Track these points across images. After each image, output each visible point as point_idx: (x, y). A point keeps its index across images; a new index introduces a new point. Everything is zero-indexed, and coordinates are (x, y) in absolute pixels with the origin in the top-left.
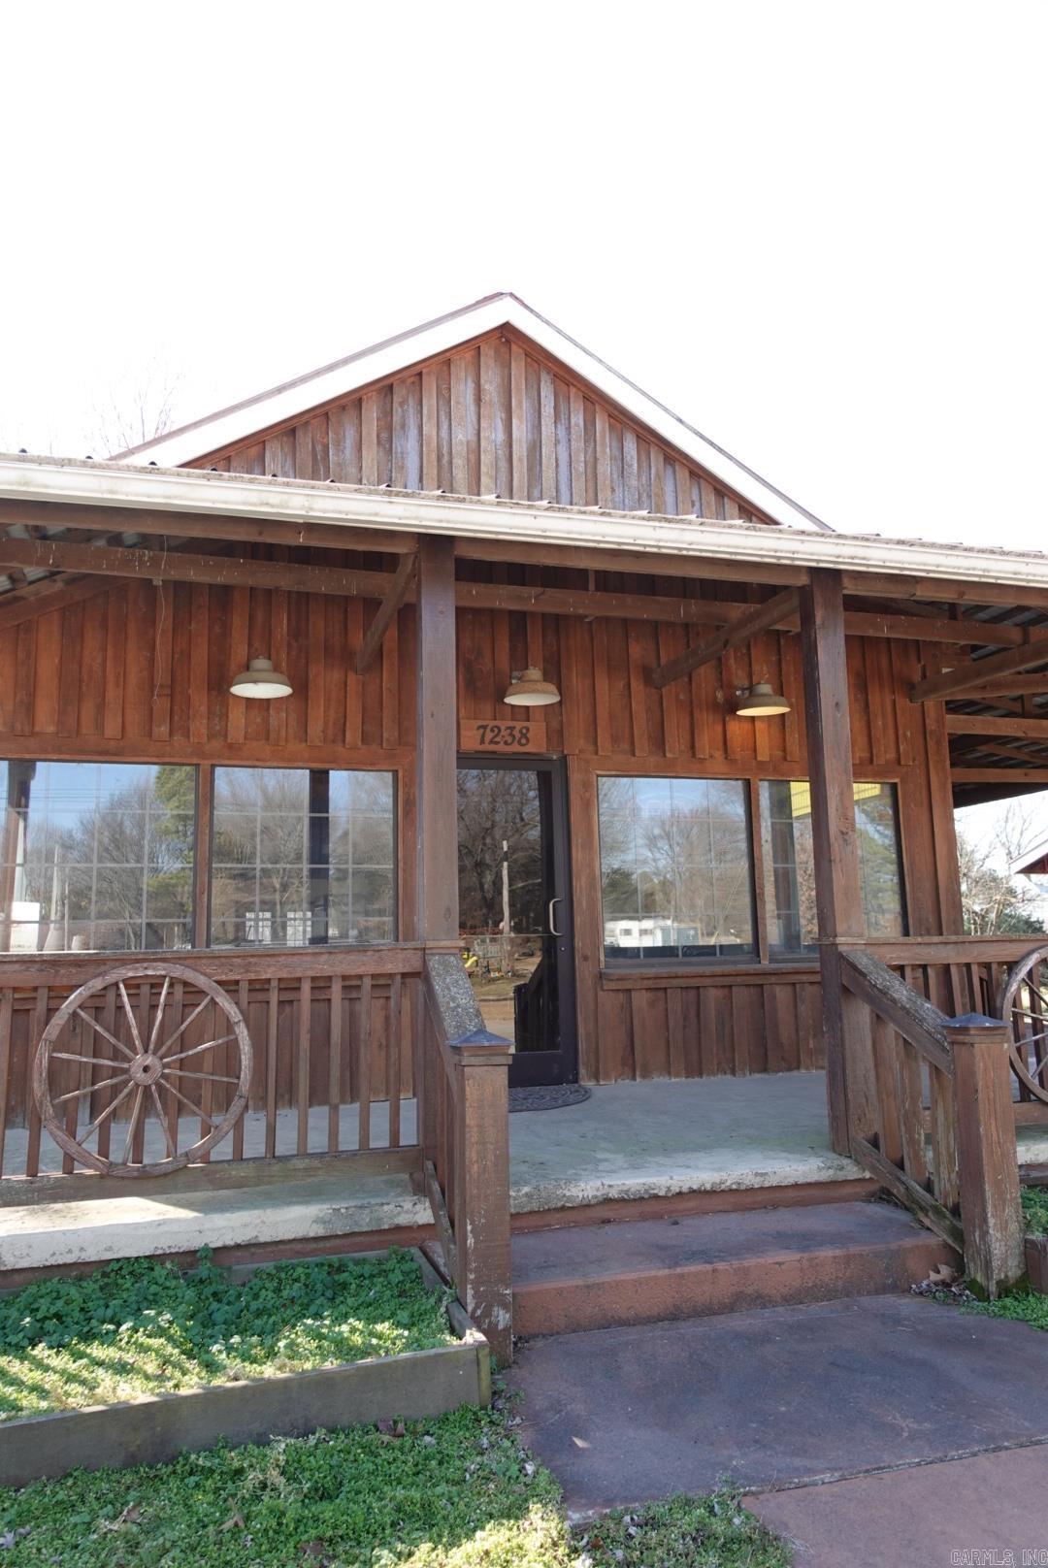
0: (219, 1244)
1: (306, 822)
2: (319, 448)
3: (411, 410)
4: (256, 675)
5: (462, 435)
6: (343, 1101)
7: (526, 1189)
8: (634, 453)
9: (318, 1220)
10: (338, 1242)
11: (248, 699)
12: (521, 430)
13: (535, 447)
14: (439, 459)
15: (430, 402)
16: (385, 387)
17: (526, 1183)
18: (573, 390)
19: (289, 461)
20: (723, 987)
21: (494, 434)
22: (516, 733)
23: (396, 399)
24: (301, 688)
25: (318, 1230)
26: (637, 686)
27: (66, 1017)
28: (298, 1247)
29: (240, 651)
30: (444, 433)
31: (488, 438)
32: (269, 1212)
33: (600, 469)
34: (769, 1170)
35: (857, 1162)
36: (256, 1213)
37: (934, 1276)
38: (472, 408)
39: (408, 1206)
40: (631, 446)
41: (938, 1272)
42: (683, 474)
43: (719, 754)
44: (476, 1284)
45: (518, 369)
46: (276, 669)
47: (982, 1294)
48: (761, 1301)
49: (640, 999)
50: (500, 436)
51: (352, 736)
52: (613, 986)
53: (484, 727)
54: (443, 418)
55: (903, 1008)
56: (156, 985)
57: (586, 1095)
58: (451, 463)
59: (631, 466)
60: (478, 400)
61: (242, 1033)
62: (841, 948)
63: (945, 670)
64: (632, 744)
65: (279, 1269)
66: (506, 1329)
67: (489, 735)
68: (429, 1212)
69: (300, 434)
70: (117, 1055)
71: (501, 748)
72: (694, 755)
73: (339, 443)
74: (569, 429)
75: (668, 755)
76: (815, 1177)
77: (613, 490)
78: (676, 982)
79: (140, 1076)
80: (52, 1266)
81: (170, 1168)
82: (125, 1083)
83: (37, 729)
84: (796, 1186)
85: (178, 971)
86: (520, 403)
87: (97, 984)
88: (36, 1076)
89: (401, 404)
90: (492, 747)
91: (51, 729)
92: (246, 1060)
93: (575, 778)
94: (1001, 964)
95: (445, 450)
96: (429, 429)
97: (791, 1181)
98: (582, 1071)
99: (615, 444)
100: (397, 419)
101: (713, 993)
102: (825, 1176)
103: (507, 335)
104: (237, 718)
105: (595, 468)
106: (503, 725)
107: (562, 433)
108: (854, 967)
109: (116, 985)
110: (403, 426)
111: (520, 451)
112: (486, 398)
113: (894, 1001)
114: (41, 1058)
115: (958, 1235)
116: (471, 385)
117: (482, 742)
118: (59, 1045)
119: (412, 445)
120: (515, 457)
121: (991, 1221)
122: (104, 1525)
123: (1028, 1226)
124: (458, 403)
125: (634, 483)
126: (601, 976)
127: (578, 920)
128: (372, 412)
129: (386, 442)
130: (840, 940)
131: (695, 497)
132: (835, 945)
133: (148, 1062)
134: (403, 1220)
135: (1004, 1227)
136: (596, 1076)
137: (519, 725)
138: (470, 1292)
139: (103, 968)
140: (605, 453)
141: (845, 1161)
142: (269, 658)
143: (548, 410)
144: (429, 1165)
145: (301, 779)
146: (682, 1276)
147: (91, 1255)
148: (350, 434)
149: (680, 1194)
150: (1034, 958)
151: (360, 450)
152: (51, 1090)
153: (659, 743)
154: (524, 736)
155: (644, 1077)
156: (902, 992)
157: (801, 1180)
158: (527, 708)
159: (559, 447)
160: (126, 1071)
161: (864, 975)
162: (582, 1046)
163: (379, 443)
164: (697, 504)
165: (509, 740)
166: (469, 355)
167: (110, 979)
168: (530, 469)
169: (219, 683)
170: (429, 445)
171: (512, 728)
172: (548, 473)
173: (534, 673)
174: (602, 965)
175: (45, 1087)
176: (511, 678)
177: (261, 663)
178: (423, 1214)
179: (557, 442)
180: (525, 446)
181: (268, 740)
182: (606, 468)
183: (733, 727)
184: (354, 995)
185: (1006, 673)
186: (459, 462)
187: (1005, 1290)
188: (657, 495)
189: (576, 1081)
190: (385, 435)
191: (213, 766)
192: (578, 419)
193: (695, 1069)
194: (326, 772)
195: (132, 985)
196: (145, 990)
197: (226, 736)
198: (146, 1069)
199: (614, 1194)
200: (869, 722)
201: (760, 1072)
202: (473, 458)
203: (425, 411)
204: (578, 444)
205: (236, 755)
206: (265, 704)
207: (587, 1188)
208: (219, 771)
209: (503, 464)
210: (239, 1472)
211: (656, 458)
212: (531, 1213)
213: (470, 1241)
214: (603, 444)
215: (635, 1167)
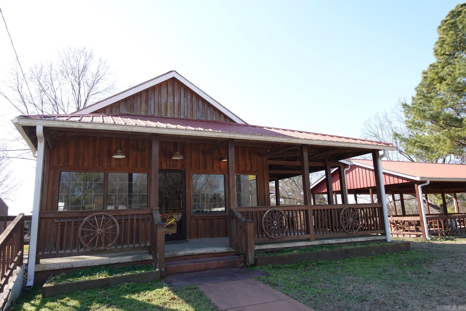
0: (113, 263)
1: (128, 184)
2: (132, 103)
3: (152, 95)
4: (118, 154)
5: (163, 101)
6: (136, 244)
7: (170, 253)
8: (201, 104)
9: (131, 259)
10: (135, 263)
11: (116, 158)
12: (176, 100)
13: (179, 103)
14: (158, 106)
15: (157, 94)
16: (147, 91)
17: (170, 252)
18: (188, 91)
19: (125, 107)
20: (218, 219)
21: (171, 100)
22: (174, 165)
23: (149, 93)
24: (127, 156)
25: (131, 261)
26: (201, 155)
27: (85, 222)
28: (127, 264)
29: (114, 148)
30: (160, 100)
31: (169, 101)
32: (122, 257)
33: (194, 108)
34: (216, 250)
35: (233, 248)
36: (119, 257)
37: (241, 265)
38: (166, 95)
39: (148, 256)
40: (200, 103)
41: (242, 264)
42: (212, 109)
43: (218, 169)
44: (159, 264)
45: (176, 86)
46: (122, 152)
47: (248, 267)
48: (210, 269)
49: (200, 222)
50: (172, 101)
51: (139, 166)
52: (194, 219)
53: (167, 164)
54: (159, 97)
55: (239, 219)
56: (101, 216)
57: (188, 241)
58: (161, 107)
59: (200, 107)
60: (167, 93)
61: (117, 225)
62: (231, 209)
63: (268, 151)
64: (200, 167)
65: (124, 267)
66: (164, 271)
67: (168, 166)
68: (152, 257)
69: (128, 101)
70: (94, 229)
71: (171, 168)
72: (213, 169)
73: (136, 102)
74: (187, 99)
75: (207, 169)
76: (225, 251)
77: (196, 112)
78: (208, 218)
79: (98, 233)
80: (82, 267)
81: (104, 249)
82: (96, 234)
83: (69, 165)
84: (221, 253)
85: (106, 214)
86: (176, 94)
87: (91, 216)
88: (79, 233)
89: (150, 94)
90: (169, 168)
91: (72, 165)
92: (118, 230)
93: (187, 174)
94: (263, 212)
95: (160, 104)
96: (156, 99)
97: (220, 252)
98: (187, 237)
99: (197, 102)
100: (149, 97)
101: (216, 220)
102: (227, 251)
103: (174, 79)
104: (113, 162)
105: (193, 107)
106: (171, 163)
107: (185, 100)
108: (233, 212)
109: (94, 216)
110: (151, 99)
111: (176, 104)
112: (169, 92)
113: (238, 218)
114: (80, 229)
115: (245, 258)
116: (166, 90)
117: (167, 167)
118: (83, 227)
119: (152, 103)
120: (175, 105)
121: (249, 254)
122: (100, 292)
123: (255, 255)
124: (163, 94)
125: (201, 111)
126: (192, 217)
127: (187, 205)
128: (144, 96)
129: (147, 102)
130: (231, 207)
131: (214, 114)
132: (230, 208)
133: (100, 230)
134: (147, 259)
135: (251, 255)
136: (190, 238)
137: (175, 163)
138: (158, 265)
139: (91, 213)
140: (195, 104)
141: (231, 248)
142: (121, 150)
143: (182, 95)
144: (152, 249)
145: (126, 175)
146: (196, 265)
147: (89, 265)
148: (139, 101)
149: (199, 254)
150: (269, 210)
151: (141, 104)
152: (82, 235)
153: (205, 167)
154: (176, 166)
155: (200, 238)
156: (240, 216)
157: (222, 252)
158: (177, 160)
159: (185, 103)
160: (96, 232)
161: (234, 213)
162: (187, 231)
163: (145, 103)
164: (215, 115)
165: (173, 166)
166: (165, 83)
167: (93, 215)
168: (178, 108)
169: (110, 155)
170: (156, 103)
171: (174, 164)
172: (182, 109)
173: (178, 153)
174: (192, 214)
175: (81, 234)
176: (173, 153)
177: (119, 151)
178: (151, 258)
179: (184, 102)
180: (177, 103)
181: (120, 166)
182: (195, 108)
183: (221, 163)
184: (138, 221)
185: (280, 152)
186: (163, 107)
187: (251, 266)
188: (206, 113)
189: (186, 239)
190: (146, 101)
191: (108, 173)
192: (189, 97)
193: (212, 236)
194: (132, 174)
195: (97, 216)
196: (99, 217)
197: (111, 166)
198: (99, 231)
199: (187, 254)
200: (251, 162)
201: (225, 237)
202: (166, 105)
203: (155, 96)
204: (189, 103)
205: (113, 170)
206: (120, 159)
207: (182, 253)
208: (109, 174)
209: (172, 107)
210: (120, 287)
211: (206, 106)
212: (171, 258)
213: (158, 257)
214: (194, 102)
215: (191, 250)
